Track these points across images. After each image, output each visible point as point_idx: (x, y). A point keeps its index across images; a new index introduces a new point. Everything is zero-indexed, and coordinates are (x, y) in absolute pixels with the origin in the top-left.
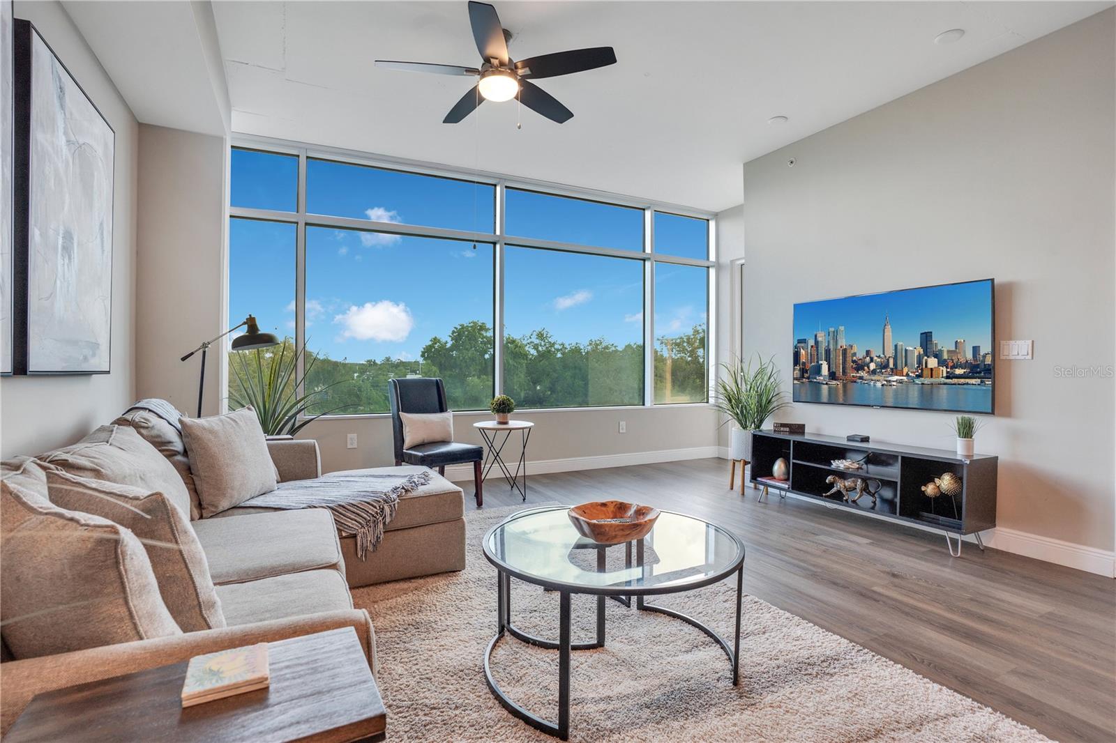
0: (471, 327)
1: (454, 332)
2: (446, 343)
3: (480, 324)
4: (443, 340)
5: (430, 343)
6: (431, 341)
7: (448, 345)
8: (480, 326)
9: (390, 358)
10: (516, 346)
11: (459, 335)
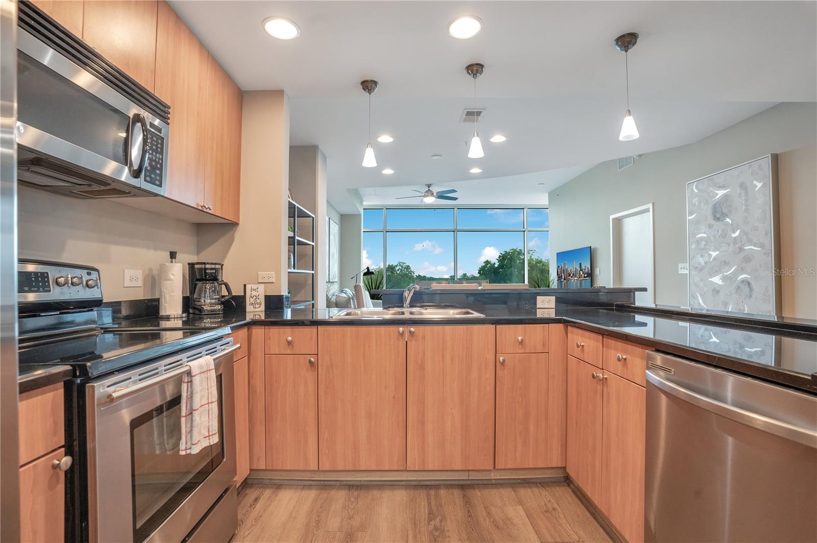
0: (511, 252)
1: (500, 256)
2: (495, 264)
3: (518, 250)
4: (492, 262)
5: (484, 264)
6: (484, 263)
7: (496, 266)
8: (518, 252)
9: (466, 274)
10: (543, 265)
11: (503, 258)
